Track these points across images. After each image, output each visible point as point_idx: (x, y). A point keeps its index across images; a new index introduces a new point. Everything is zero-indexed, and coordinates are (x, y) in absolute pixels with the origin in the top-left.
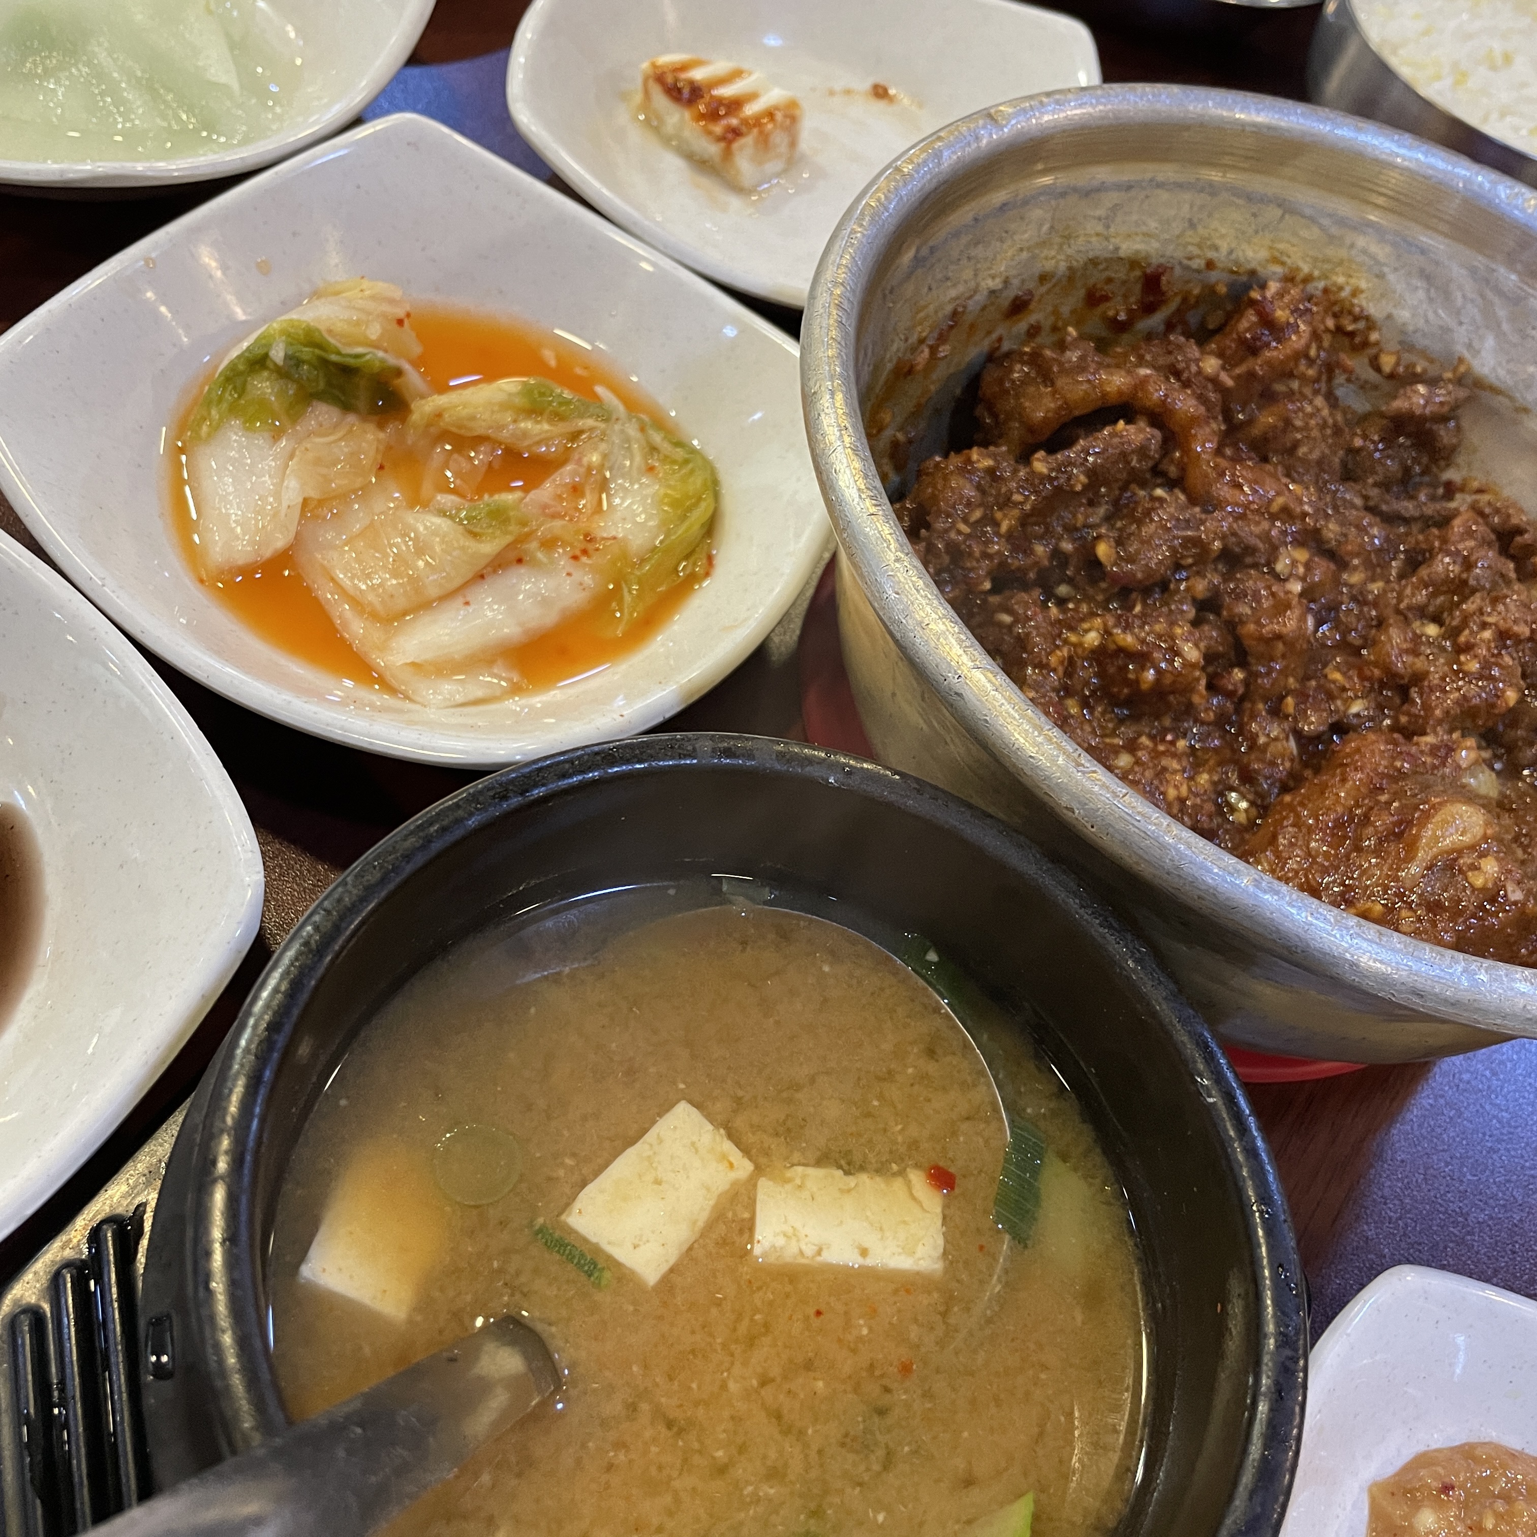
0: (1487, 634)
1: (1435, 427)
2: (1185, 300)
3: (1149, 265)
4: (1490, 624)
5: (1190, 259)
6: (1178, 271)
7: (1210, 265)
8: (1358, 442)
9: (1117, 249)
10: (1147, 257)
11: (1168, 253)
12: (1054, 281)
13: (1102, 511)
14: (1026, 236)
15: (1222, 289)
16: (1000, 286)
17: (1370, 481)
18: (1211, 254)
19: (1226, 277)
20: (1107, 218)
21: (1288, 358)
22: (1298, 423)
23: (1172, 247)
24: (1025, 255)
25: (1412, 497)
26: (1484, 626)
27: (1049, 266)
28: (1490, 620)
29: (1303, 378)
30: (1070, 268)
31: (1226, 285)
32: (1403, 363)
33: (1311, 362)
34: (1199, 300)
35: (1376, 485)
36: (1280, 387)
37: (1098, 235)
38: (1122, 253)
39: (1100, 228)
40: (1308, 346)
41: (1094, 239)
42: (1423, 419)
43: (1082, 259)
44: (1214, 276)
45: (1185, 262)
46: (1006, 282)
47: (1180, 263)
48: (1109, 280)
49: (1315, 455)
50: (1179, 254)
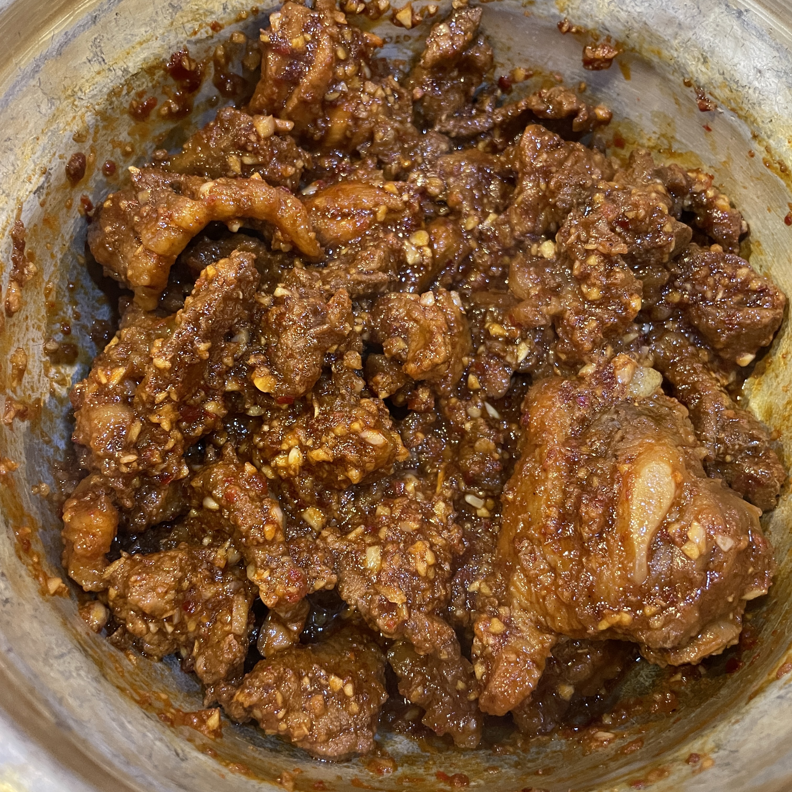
0: (593, 260)
1: (471, 52)
2: (217, 63)
3: (164, 61)
4: (593, 251)
5: (195, 33)
6: (192, 49)
7: (215, 27)
8: (418, 92)
9: (125, 71)
10: (157, 57)
11: (173, 42)
12: (91, 131)
13: (243, 337)
14: (31, 125)
15: (239, 38)
16: (43, 179)
17: (444, 117)
18: (210, 20)
19: (235, 27)
20: (96, 54)
21: (324, 72)
22: (363, 114)
23: (172, 37)
24: (44, 140)
25: (481, 111)
26: (588, 253)
27: (76, 127)
28: (590, 247)
29: (346, 78)
30: (98, 113)
31: (241, 33)
32: (417, 11)
33: (345, 62)
34: (228, 57)
35: (449, 117)
36: (332, 96)
37: (99, 73)
38: (133, 70)
39: (96, 67)
40: (334, 51)
41: (98, 78)
42: (457, 54)
43: (102, 99)
44: (225, 32)
45: (193, 38)
46: (45, 172)
47: (189, 42)
48: (140, 95)
49: (391, 133)
50: (182, 36)
